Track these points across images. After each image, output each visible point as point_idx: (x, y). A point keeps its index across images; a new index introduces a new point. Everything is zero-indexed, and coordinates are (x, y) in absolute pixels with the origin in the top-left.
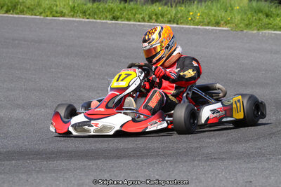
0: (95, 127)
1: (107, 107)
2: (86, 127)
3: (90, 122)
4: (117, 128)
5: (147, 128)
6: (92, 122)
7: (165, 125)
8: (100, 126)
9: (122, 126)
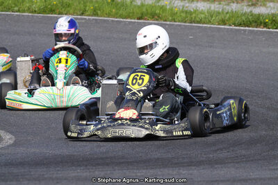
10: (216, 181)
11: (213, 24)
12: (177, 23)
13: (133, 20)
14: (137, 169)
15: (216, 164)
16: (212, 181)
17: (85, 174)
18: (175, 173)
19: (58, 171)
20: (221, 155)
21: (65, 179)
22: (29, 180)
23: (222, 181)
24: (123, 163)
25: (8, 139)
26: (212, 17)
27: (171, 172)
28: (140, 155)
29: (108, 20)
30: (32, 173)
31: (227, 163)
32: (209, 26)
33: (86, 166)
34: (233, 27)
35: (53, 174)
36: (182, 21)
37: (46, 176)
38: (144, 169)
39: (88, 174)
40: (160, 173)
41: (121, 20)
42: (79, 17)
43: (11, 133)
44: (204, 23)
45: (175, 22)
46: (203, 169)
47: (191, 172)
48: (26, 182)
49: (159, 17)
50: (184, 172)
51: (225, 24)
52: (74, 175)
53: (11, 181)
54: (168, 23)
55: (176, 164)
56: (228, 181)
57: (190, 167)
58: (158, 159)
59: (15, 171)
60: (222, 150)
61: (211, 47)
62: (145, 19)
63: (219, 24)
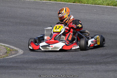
0: (51, 47)
1: (55, 39)
2: (48, 47)
3: (49, 45)
4: (61, 48)
5: (72, 48)
6: (50, 45)
7: (78, 47)
8: (53, 47)
9: (62, 47)
10: (108, 71)
11: (104, 5)
12: (89, 5)
13: (71, 3)
14: (75, 65)
15: (107, 64)
16: (106, 71)
17: (54, 67)
18: (90, 67)
19: (42, 65)
20: (109, 60)
21: (46, 69)
22: (31, 69)
23: (110, 71)
24: (69, 63)
25: (21, 52)
26: (104, 2)
27: (89, 67)
28: (75, 59)
29: (61, 3)
30: (32, 66)
31: (112, 63)
32: (102, 6)
33: (54, 64)
34: (112, 7)
35: (41, 67)
36: (91, 4)
37: (38, 68)
38: (78, 65)
39: (55, 67)
40: (84, 67)
41: (66, 3)
42: (49, 1)
43: (22, 49)
44: (100, 5)
45: (88, 4)
46: (102, 66)
47: (97, 67)
48: (30, 70)
49: (82, 2)
50: (94, 67)
51: (109, 6)
52: (49, 67)
53: (24, 69)
54: (86, 4)
55: (91, 63)
56: (113, 71)
57: (97, 65)
58: (83, 61)
59: (25, 65)
60: (109, 58)
61: (103, 15)
62: (76, 3)
63: (107, 5)
